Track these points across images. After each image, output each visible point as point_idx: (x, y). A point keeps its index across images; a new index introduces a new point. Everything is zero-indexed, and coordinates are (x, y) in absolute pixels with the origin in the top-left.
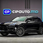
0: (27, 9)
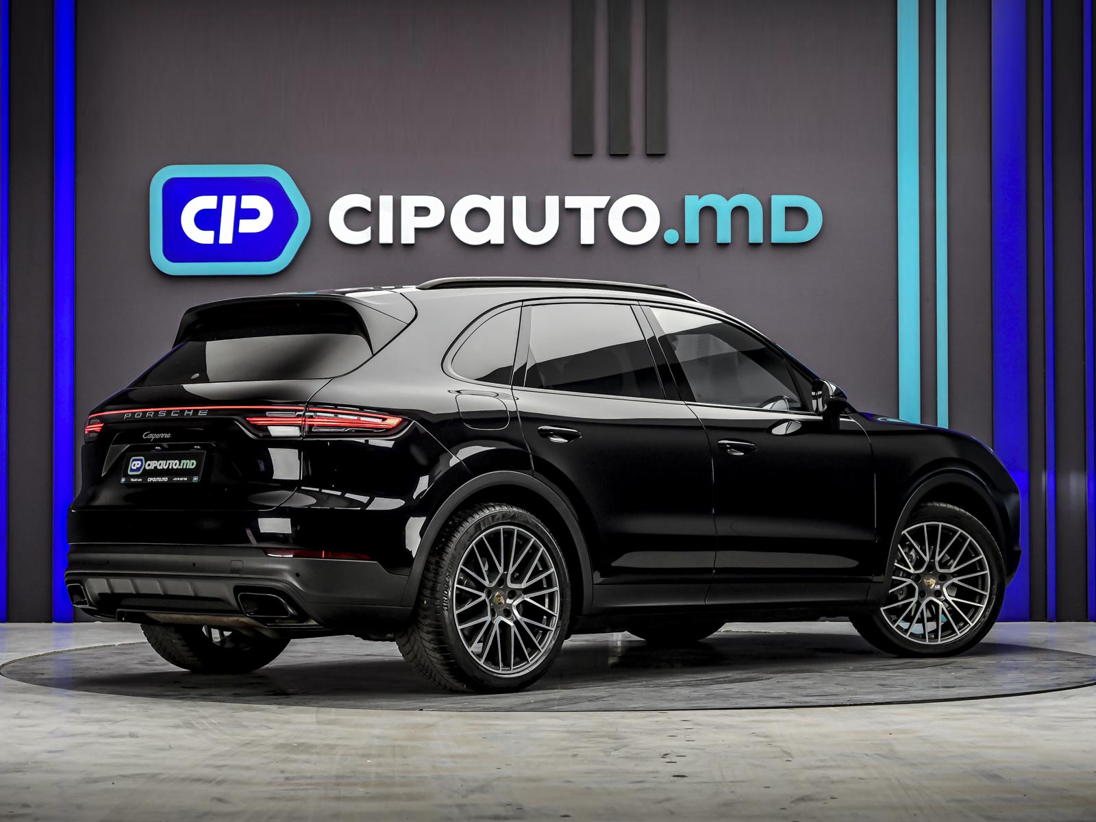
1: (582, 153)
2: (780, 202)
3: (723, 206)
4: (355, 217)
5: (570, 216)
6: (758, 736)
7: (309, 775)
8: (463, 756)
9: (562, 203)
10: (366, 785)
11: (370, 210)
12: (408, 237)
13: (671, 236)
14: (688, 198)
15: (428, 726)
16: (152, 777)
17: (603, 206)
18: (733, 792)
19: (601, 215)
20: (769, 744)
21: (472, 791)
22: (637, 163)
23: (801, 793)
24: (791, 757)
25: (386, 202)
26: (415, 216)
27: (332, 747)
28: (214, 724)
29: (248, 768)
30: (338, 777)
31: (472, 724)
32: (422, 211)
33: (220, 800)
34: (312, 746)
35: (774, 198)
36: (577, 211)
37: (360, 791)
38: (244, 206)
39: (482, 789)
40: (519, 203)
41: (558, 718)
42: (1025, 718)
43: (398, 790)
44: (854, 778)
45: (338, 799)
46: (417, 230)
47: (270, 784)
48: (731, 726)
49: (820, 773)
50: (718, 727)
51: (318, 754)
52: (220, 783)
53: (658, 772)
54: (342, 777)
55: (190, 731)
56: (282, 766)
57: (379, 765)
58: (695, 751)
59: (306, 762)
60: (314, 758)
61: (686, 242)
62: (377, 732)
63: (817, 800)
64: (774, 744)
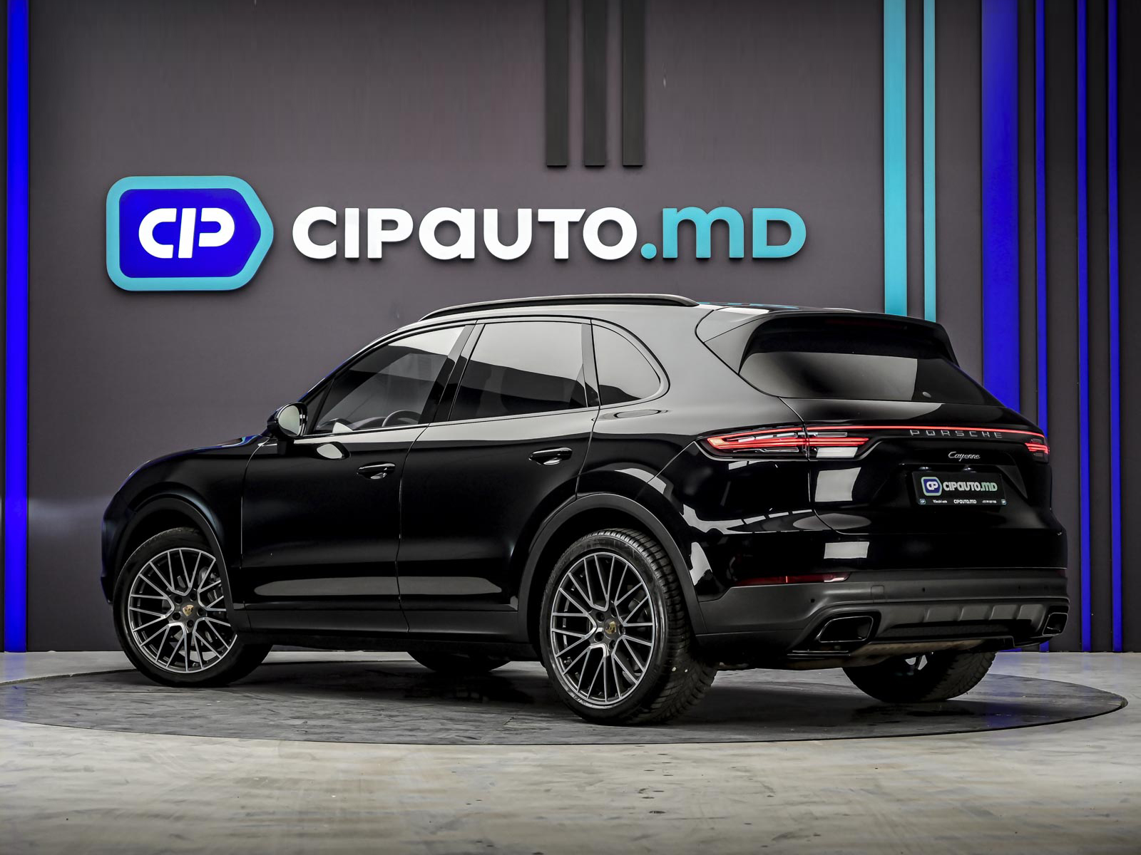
0: (576, 175)
1: (557, 164)
2: (761, 216)
3: (703, 220)
4: (319, 231)
5: (544, 230)
6: (738, 770)
7: (271, 810)
8: (431, 791)
9: (535, 216)
10: (330, 821)
11: (335, 224)
12: (375, 251)
13: (649, 251)
14: (666, 212)
15: (396, 760)
16: (108, 813)
17: (577, 219)
18: (713, 829)
19: (576, 228)
20: (750, 779)
21: (441, 828)
22: (614, 175)
23: (783, 830)
24: (774, 792)
25: (352, 215)
26: (383, 229)
27: (296, 782)
28: (173, 757)
29: (208, 803)
30: (301, 813)
31: (442, 758)
32: (389, 224)
33: (178, 836)
34: (275, 781)
35: (756, 211)
36: (551, 225)
37: (326, 827)
38: (204, 219)
39: (452, 825)
40: (491, 216)
41: (530, 751)
42: (1016, 752)
43: (365, 827)
44: (837, 814)
45: (301, 835)
46: (385, 244)
47: (231, 820)
48: (710, 760)
49: (803, 809)
50: (697, 761)
51: (280, 788)
52: (179, 818)
53: (634, 808)
54: (306, 813)
55: (147, 765)
56: (243, 802)
57: (344, 800)
58: (673, 786)
59: (269, 797)
60: (276, 793)
61: (664, 256)
62: (342, 766)
63: (800, 837)
64: (755, 779)
